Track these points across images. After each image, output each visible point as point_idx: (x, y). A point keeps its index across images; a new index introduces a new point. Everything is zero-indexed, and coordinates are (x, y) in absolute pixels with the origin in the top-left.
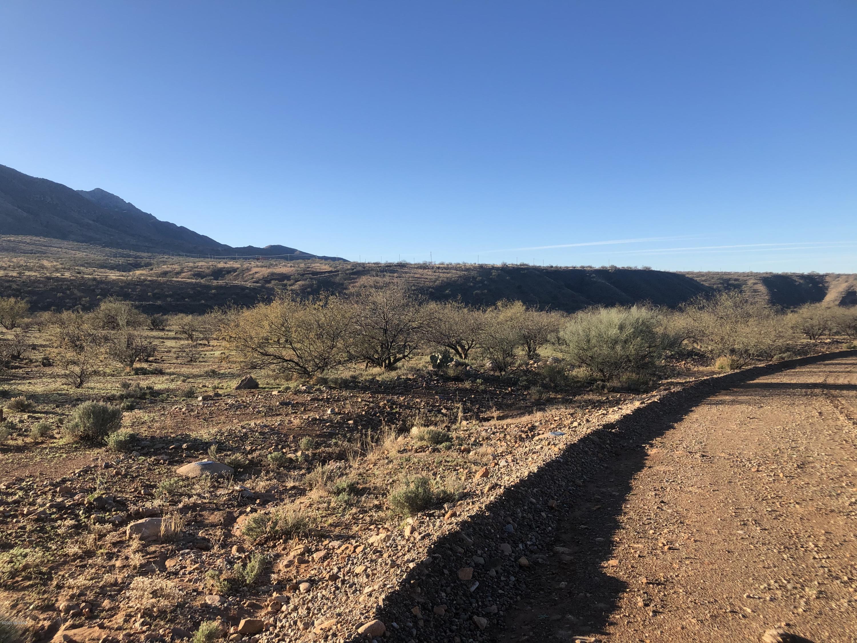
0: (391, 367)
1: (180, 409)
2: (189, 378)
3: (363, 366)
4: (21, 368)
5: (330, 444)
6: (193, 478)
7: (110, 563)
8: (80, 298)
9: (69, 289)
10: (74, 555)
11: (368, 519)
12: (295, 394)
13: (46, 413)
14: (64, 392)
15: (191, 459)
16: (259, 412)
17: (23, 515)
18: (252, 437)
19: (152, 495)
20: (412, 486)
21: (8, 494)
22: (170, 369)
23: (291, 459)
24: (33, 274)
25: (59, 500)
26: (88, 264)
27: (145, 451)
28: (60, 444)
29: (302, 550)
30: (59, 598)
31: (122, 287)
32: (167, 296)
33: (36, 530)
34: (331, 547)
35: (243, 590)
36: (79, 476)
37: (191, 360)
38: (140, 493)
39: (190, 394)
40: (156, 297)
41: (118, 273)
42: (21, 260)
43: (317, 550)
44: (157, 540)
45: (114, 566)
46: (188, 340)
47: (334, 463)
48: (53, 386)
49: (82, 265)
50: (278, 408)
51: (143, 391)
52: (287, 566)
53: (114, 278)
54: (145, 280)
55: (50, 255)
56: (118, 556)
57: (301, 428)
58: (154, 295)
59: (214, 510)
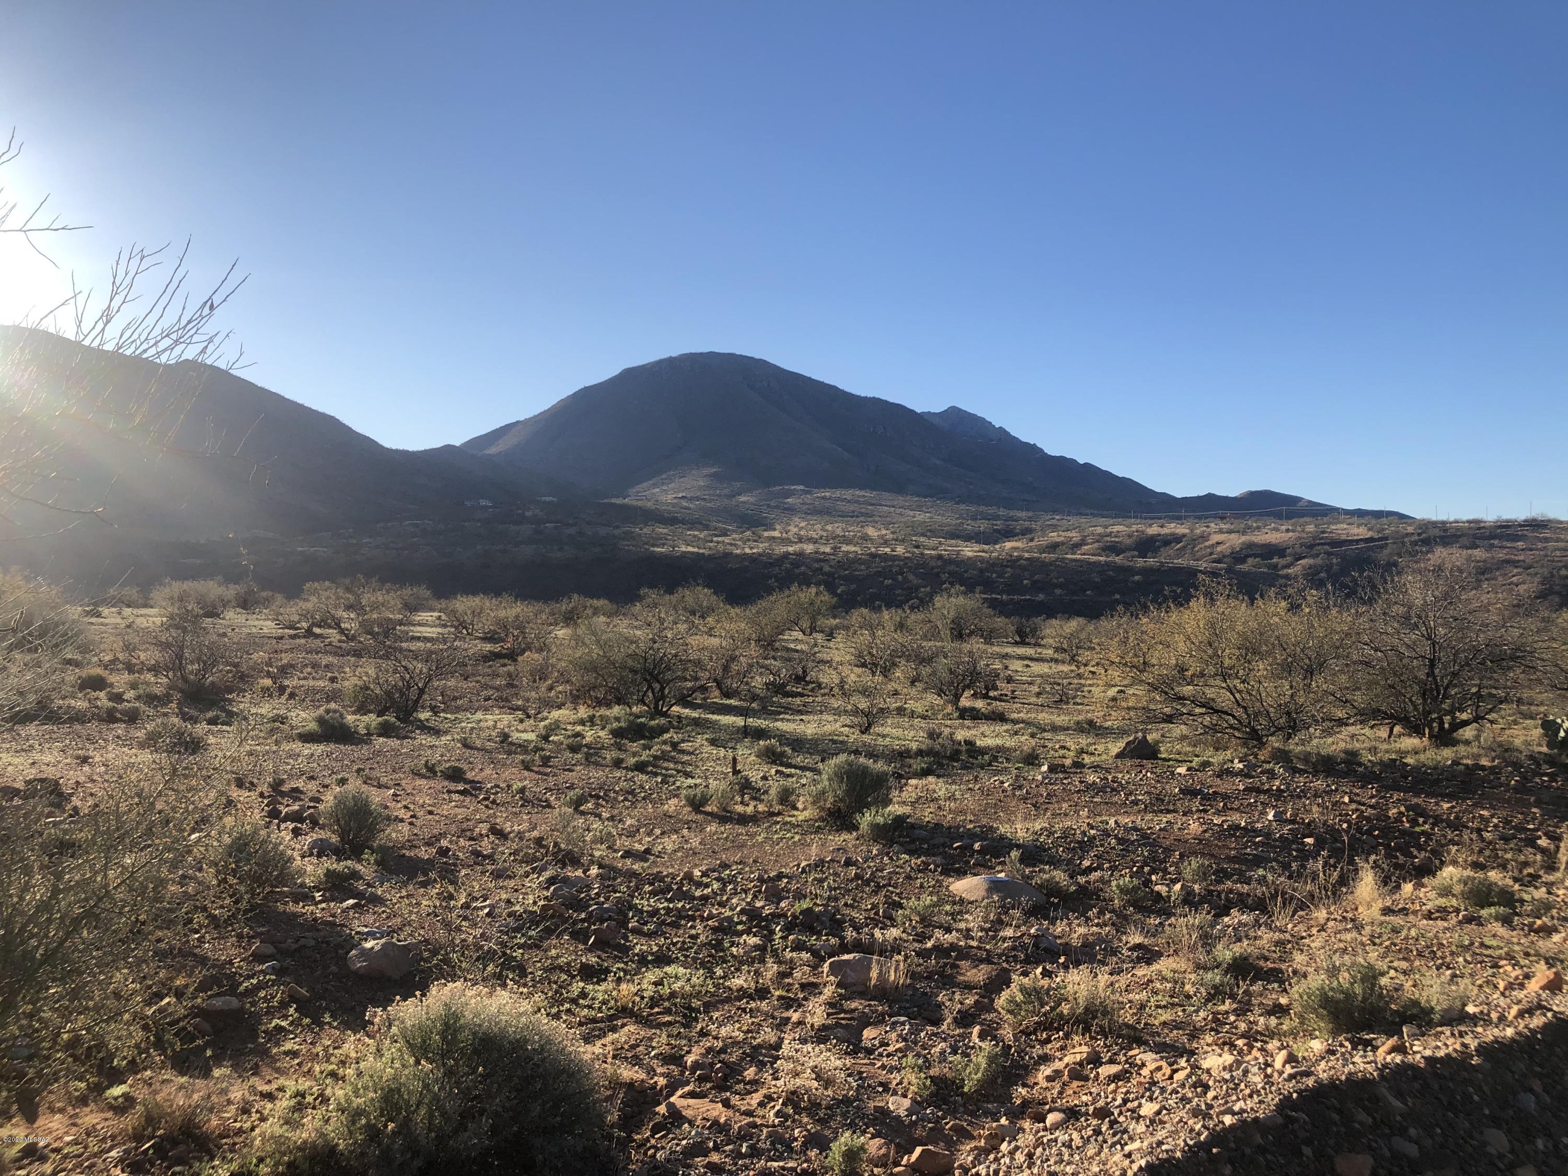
0: (1444, 738)
1: (1002, 782)
2: (1045, 731)
3: (1383, 733)
4: (802, 695)
5: (1250, 877)
6: (972, 903)
7: (785, 1015)
8: (917, 588)
9: (902, 574)
10: (738, 990)
11: (1243, 1026)
12: (1218, 776)
13: (803, 769)
14: (841, 739)
15: (982, 870)
16: (1136, 803)
17: (703, 919)
18: (1102, 845)
19: (891, 918)
20: (1344, 978)
21: (699, 885)
22: (1019, 712)
23: (1158, 893)
24: (851, 548)
25: (759, 904)
26: (931, 532)
27: (912, 847)
28: (800, 818)
29: (1085, 1055)
30: (694, 1049)
31: (981, 571)
32: (1056, 586)
33: (709, 943)
34: (1139, 1063)
35: (955, 1102)
36: (802, 873)
37: (1061, 701)
38: (877, 913)
39: (1031, 760)
40: (1037, 587)
41: (977, 547)
42: (837, 528)
43: (1112, 1061)
44: (864, 993)
45: (789, 1019)
46: (1070, 664)
47: (1237, 914)
48: (828, 728)
49: (923, 535)
50: (1174, 799)
51: (956, 747)
52: (1049, 1079)
53: (970, 554)
54: (1020, 558)
55: (877, 519)
56: (800, 1006)
57: (1201, 841)
58: (1034, 583)
59: (982, 961)
